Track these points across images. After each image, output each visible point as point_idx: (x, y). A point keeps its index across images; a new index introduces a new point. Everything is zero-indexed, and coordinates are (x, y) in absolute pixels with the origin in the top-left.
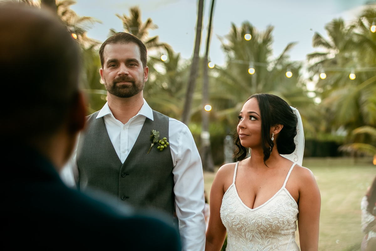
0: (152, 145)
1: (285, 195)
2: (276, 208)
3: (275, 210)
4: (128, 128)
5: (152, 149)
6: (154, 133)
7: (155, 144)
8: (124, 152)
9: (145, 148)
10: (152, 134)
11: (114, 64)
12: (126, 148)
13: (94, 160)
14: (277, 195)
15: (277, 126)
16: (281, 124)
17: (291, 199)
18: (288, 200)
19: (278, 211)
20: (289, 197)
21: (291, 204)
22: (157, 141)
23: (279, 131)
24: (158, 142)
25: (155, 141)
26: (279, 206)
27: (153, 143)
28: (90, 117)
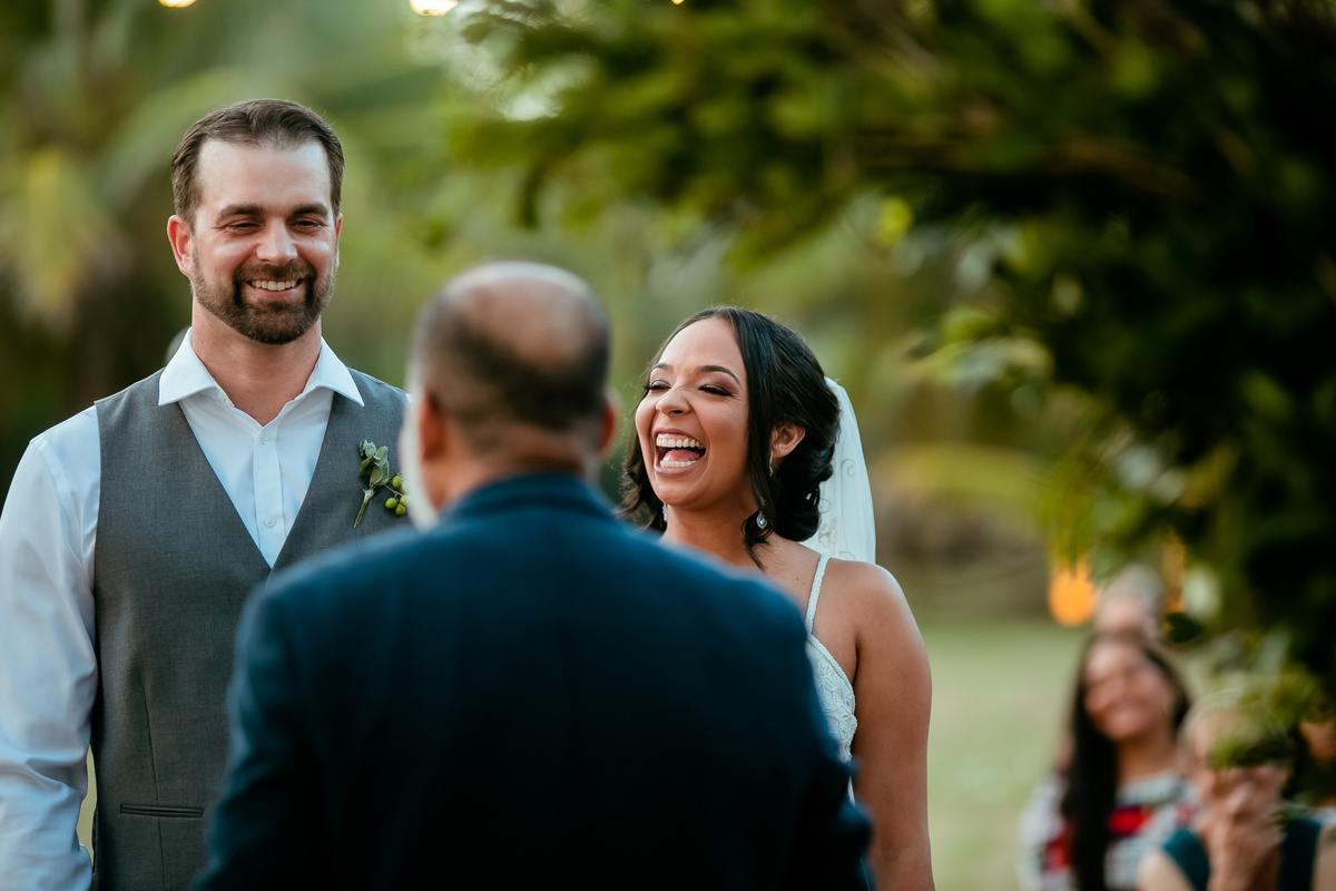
0: (368, 494)
4: (277, 439)
5: (369, 512)
6: (369, 453)
7: (378, 489)
8: (270, 525)
9: (343, 509)
10: (365, 457)
11: (248, 219)
12: (278, 509)
13: (169, 555)
15: (784, 431)
16: (799, 424)
18: (829, 676)
22: (386, 480)
23: (792, 446)
24: (390, 484)
25: (376, 479)
27: (368, 488)
28: (118, 400)
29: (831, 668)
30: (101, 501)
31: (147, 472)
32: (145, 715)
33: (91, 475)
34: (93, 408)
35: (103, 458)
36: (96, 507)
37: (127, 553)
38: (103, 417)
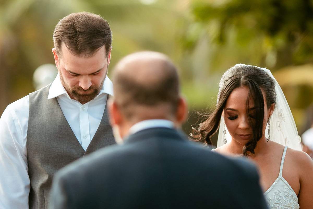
1: (284, 186)
2: (275, 202)
3: (275, 203)
4: (88, 109)
8: (85, 138)
12: (88, 132)
13: (50, 147)
14: (274, 186)
17: (290, 191)
18: (288, 192)
19: (278, 205)
20: (288, 187)
21: (292, 196)
26: (279, 199)
28: (37, 93)
29: (289, 189)
30: (28, 128)
31: (44, 118)
32: (44, 199)
33: (25, 120)
34: (28, 96)
35: (30, 114)
36: (27, 130)
37: (36, 146)
38: (31, 99)
